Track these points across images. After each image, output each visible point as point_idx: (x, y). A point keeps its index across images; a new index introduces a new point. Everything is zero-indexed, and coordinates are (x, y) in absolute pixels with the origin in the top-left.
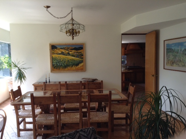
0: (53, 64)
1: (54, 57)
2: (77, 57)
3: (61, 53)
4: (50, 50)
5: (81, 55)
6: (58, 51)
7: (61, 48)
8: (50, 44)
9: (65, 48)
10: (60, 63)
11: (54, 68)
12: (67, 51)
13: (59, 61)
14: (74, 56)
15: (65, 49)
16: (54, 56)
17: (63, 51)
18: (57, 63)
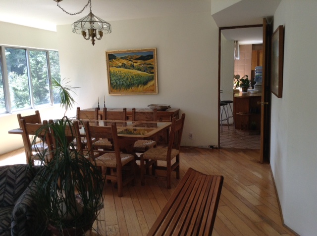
0: (112, 82)
1: (112, 71)
2: (144, 71)
3: (122, 65)
4: (107, 61)
5: (150, 67)
6: (117, 62)
7: (122, 58)
8: (106, 53)
9: (127, 57)
10: (120, 80)
11: (114, 88)
12: (130, 62)
13: (120, 78)
14: (140, 70)
15: (127, 59)
16: (112, 69)
17: (125, 62)
18: (117, 80)
